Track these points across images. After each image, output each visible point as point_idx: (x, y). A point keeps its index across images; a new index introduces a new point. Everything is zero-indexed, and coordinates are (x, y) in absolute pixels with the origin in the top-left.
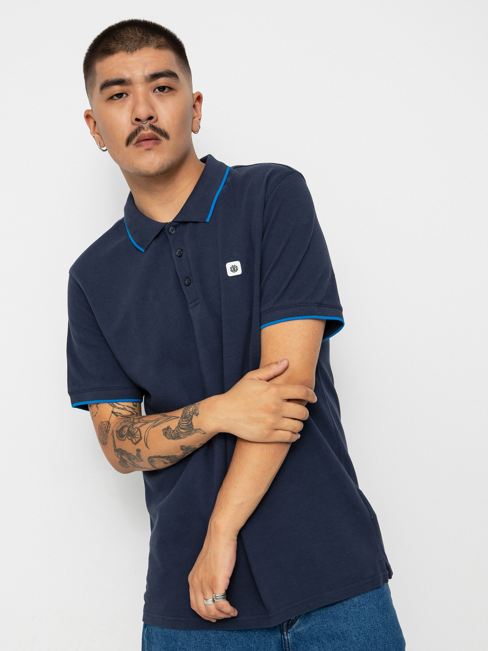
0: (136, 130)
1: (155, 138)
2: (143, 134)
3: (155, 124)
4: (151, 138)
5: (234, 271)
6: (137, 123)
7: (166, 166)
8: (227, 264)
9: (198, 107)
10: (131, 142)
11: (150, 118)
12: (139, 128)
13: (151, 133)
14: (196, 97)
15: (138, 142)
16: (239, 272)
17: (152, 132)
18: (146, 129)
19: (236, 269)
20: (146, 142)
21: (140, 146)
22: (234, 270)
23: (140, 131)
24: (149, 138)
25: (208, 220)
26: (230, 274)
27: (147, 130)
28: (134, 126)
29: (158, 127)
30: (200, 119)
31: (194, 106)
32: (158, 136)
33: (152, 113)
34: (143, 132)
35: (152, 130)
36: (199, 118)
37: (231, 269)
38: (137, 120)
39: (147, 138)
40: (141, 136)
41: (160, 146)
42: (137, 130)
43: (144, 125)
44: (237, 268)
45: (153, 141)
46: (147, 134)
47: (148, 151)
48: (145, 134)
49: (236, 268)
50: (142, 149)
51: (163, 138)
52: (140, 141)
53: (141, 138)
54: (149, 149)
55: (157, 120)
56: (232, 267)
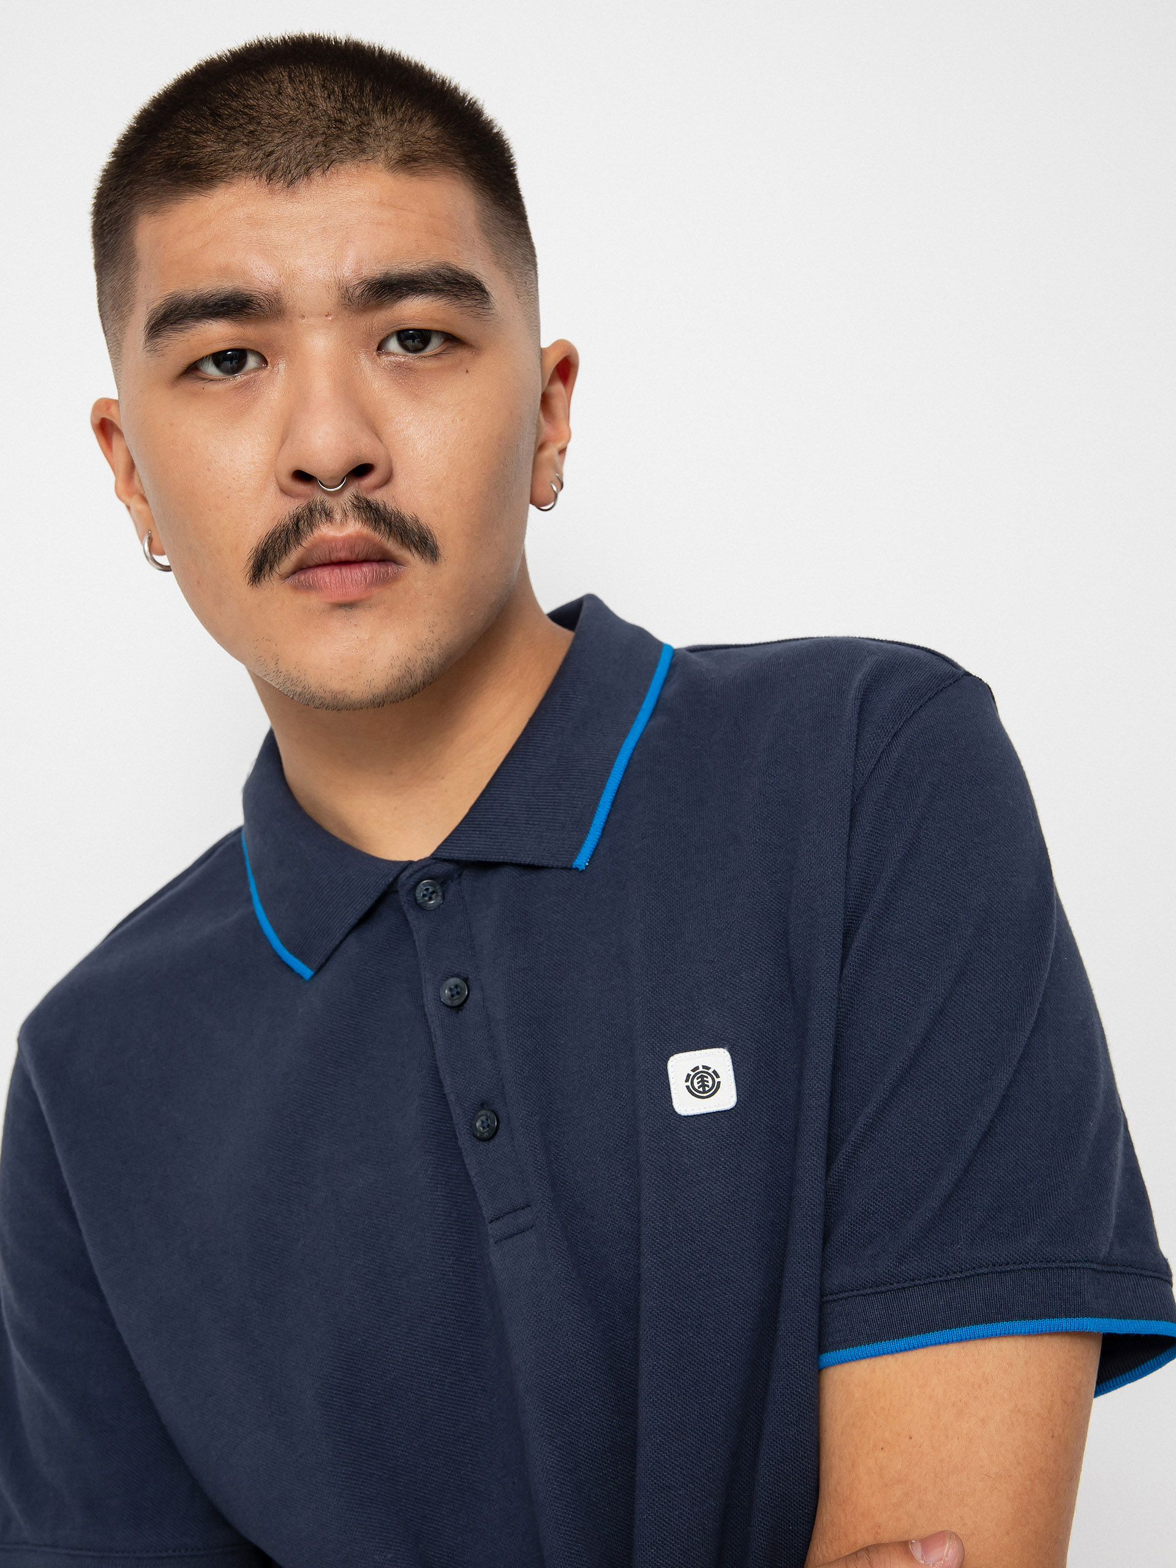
0: (297, 520)
1: (379, 557)
2: (323, 540)
3: (378, 497)
4: (361, 557)
5: (704, 1092)
6: (300, 487)
7: (420, 672)
8: (672, 1059)
9: (557, 404)
10: (271, 567)
11: (362, 470)
12: (311, 511)
13: (360, 537)
14: (552, 361)
15: (301, 568)
16: (726, 1098)
17: (366, 531)
18: (338, 517)
19: (710, 1084)
20: (337, 571)
21: (309, 588)
22: (704, 1086)
23: (311, 525)
24: (353, 558)
25: (582, 861)
26: (685, 1104)
27: (342, 524)
28: (286, 498)
29: (391, 506)
30: (562, 451)
31: (546, 400)
32: (392, 546)
33: (366, 449)
34: (326, 531)
35: (366, 521)
36: (560, 445)
37: (689, 1084)
38: (302, 476)
39: (343, 555)
40: (315, 546)
41: (399, 586)
42: (298, 522)
43: (330, 502)
44: (717, 1080)
45: (366, 569)
46: (345, 540)
47: (342, 612)
48: (334, 539)
49: (710, 1079)
50: (314, 601)
51: (413, 559)
52: (310, 567)
53: (318, 556)
54: (349, 605)
55: (387, 480)
56: (693, 1074)
